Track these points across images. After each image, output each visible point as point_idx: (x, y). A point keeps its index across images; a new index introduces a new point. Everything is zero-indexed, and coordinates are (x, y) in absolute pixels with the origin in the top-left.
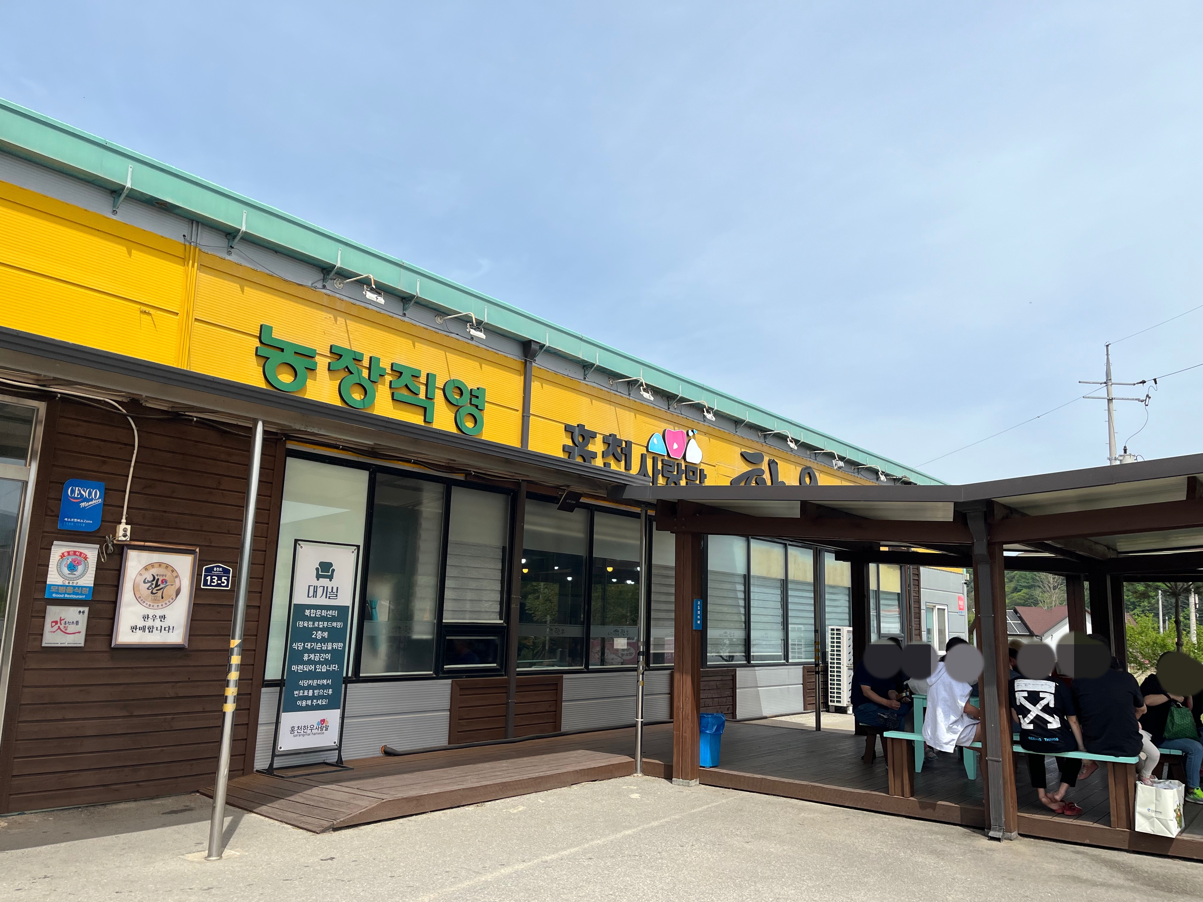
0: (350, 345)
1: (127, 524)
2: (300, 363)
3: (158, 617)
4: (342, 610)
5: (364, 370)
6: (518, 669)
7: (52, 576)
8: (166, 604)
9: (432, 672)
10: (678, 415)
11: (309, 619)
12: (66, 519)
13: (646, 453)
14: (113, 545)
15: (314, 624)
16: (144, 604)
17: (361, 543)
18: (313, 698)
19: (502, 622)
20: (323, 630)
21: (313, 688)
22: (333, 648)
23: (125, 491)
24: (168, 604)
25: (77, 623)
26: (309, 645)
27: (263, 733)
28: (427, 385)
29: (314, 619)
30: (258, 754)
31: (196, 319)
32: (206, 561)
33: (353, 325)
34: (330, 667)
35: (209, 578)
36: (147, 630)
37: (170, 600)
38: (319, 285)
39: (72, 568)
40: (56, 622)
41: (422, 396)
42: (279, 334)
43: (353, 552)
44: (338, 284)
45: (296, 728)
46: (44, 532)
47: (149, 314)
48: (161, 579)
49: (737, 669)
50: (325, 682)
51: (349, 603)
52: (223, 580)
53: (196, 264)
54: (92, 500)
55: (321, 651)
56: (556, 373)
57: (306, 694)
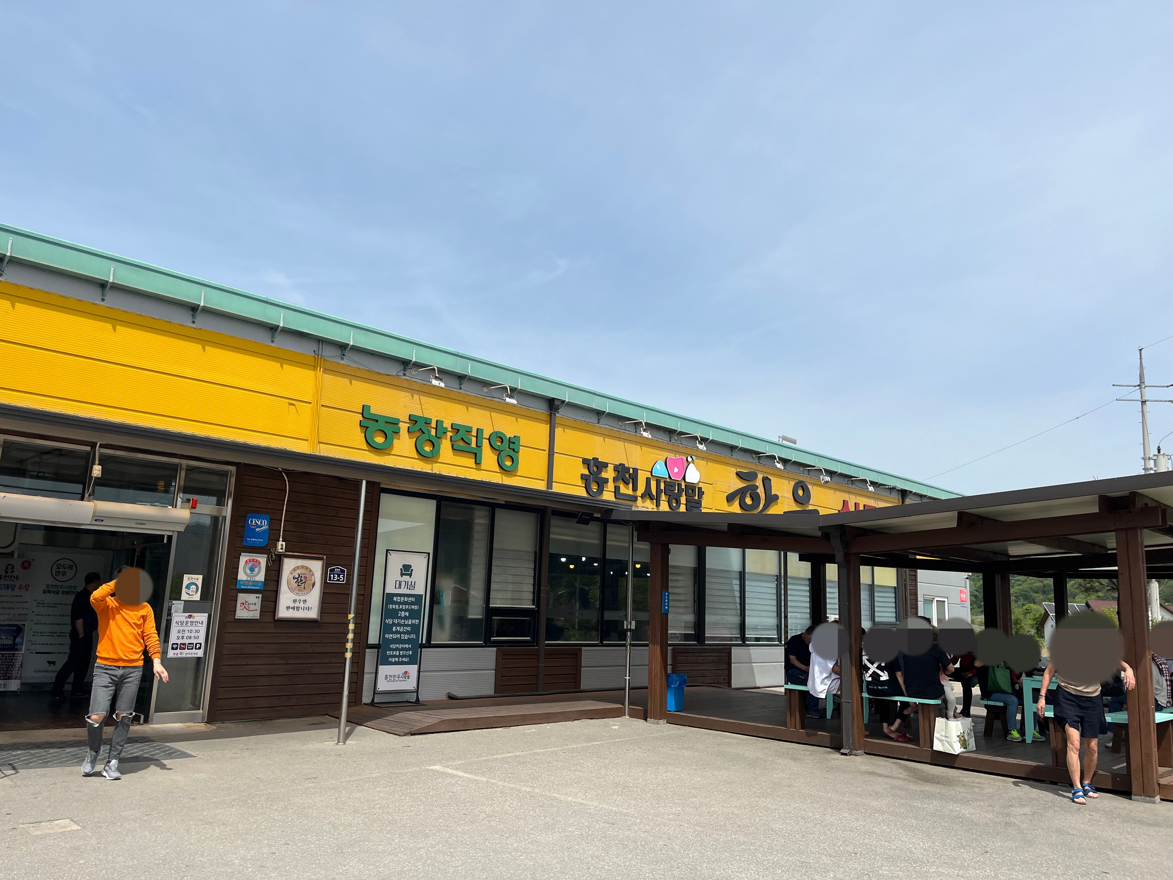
0: (423, 413)
1: (283, 541)
2: (388, 429)
3: (302, 601)
4: (418, 597)
5: (432, 430)
6: (546, 642)
7: (241, 575)
8: (306, 592)
9: (482, 642)
10: (679, 445)
11: (396, 603)
12: (248, 539)
13: (650, 477)
14: (275, 555)
15: (399, 607)
16: (294, 593)
17: (431, 550)
18: (399, 656)
19: (534, 607)
20: (406, 610)
21: (400, 650)
22: (412, 623)
23: (281, 520)
24: (308, 592)
25: (255, 604)
26: (396, 621)
27: (368, 679)
28: (477, 437)
29: (400, 603)
30: (365, 693)
31: (322, 405)
32: (330, 564)
33: (424, 399)
34: (410, 636)
35: (332, 575)
36: (296, 609)
37: (309, 589)
38: (401, 373)
39: (252, 570)
40: (243, 604)
41: (474, 445)
42: (376, 410)
43: (425, 557)
44: (414, 372)
45: (388, 676)
46: (235, 547)
47: (294, 405)
48: (303, 576)
49: (732, 647)
50: (407, 646)
51: (422, 592)
52: (341, 577)
53: (322, 369)
54: (262, 526)
55: (404, 625)
56: (575, 420)
57: (394, 654)
